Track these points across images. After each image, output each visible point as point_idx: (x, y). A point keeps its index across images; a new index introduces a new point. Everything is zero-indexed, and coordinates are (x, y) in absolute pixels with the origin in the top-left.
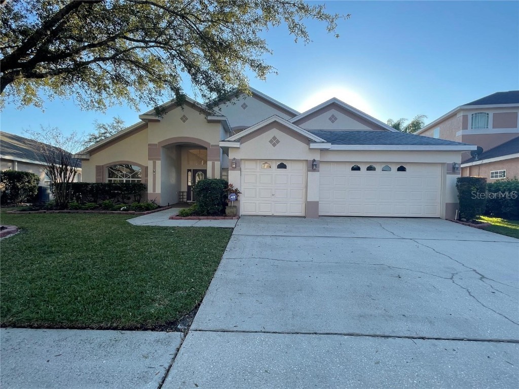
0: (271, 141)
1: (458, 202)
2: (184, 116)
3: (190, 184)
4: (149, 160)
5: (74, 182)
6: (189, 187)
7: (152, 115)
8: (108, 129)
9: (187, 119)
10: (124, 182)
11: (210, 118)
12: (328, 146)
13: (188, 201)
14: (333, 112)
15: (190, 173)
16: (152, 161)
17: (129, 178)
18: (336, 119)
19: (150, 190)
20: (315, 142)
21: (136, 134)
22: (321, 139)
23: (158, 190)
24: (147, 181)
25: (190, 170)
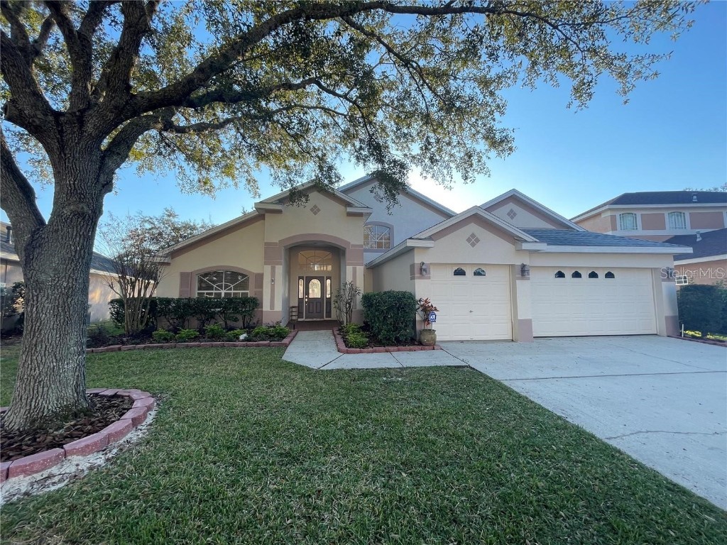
0: (469, 240)
1: (677, 314)
2: (315, 206)
3: (301, 296)
4: (266, 263)
5: (153, 296)
6: (301, 301)
7: (272, 203)
8: (156, 223)
9: (319, 210)
10: (223, 295)
11: (349, 210)
12: (543, 247)
13: (299, 320)
14: (511, 206)
15: (301, 282)
16: (270, 266)
17: (230, 289)
18: (515, 214)
19: (266, 307)
20: (526, 241)
21: (244, 229)
22: (532, 238)
23: (279, 307)
24: (261, 293)
25: (302, 278)
